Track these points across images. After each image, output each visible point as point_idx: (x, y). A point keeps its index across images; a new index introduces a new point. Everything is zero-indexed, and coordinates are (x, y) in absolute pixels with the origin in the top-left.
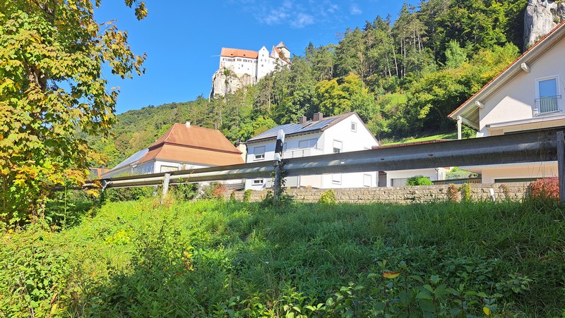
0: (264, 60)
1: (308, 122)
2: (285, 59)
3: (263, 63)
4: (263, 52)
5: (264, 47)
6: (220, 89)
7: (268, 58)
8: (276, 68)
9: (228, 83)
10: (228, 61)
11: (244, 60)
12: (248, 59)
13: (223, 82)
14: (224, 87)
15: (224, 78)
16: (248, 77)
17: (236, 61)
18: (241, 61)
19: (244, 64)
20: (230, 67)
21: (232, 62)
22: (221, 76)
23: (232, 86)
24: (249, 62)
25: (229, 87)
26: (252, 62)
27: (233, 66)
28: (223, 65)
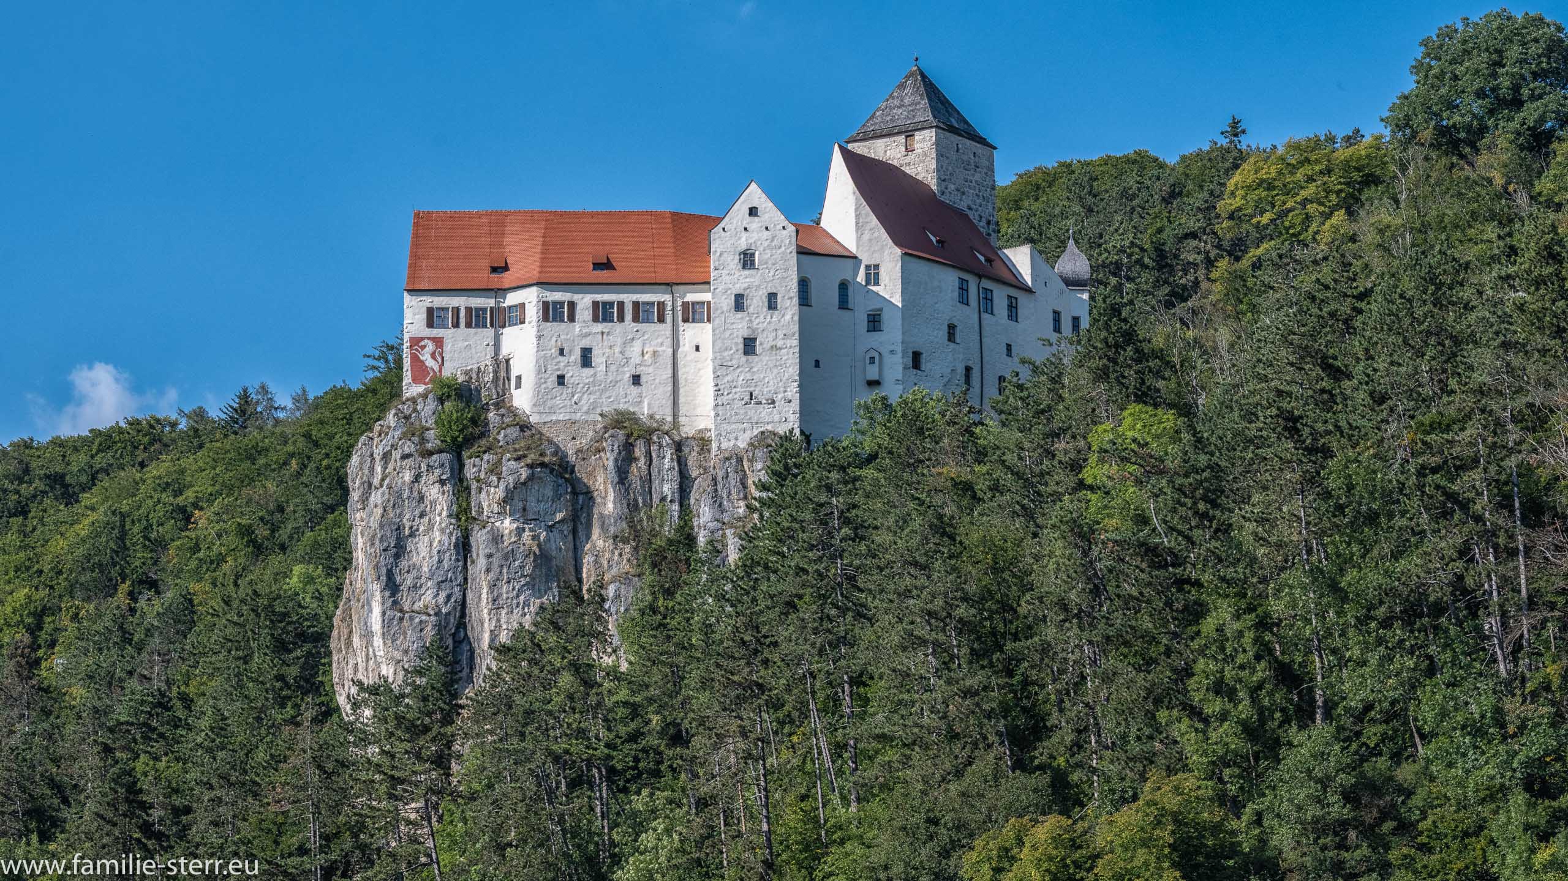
0: (757, 302)
3: (756, 319)
4: (753, 230)
5: (754, 194)
9: (480, 511)
10: (469, 325)
11: (595, 304)
12: (629, 298)
13: (439, 508)
14: (448, 554)
15: (444, 477)
16: (639, 451)
17: (534, 323)
18: (572, 318)
19: (600, 336)
20: (489, 377)
21: (504, 326)
22: (420, 467)
23: (513, 539)
24: (636, 319)
25: (488, 551)
26: (661, 319)
27: (508, 361)
28: (430, 363)
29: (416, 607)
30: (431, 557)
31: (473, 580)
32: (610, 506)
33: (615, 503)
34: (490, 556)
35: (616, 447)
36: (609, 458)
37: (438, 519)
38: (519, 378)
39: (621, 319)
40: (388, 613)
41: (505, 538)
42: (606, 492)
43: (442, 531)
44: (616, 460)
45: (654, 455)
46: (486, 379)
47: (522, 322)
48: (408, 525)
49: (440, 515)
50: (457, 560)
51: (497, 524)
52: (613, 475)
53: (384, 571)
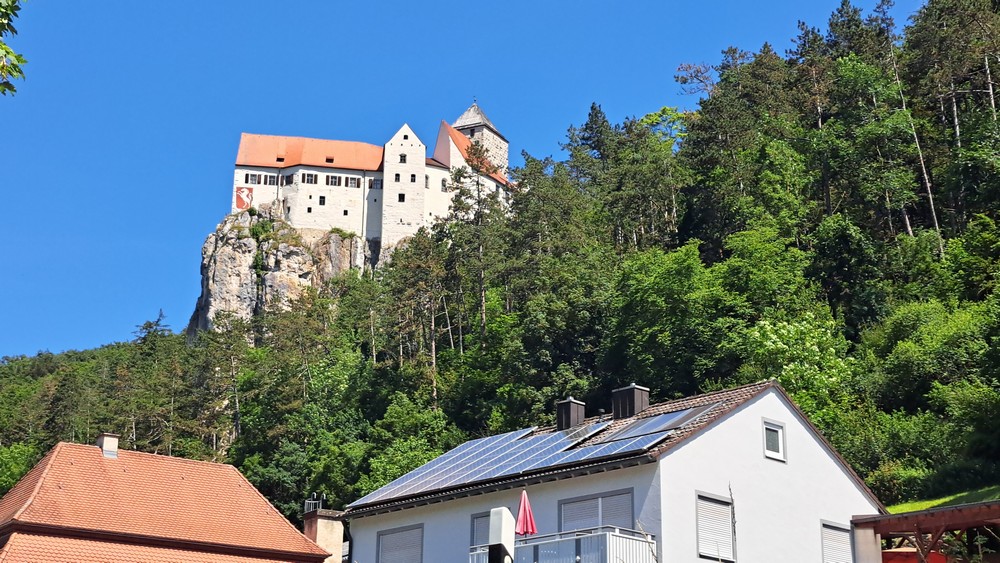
0: (405, 178)
1: (592, 426)
2: (490, 172)
3: (405, 186)
4: (405, 146)
5: (405, 129)
6: (232, 296)
7: (422, 170)
8: (458, 205)
9: (267, 267)
10: (265, 184)
11: (327, 177)
12: (343, 176)
13: (245, 264)
14: (249, 285)
15: (249, 249)
16: (345, 243)
17: (298, 183)
18: (316, 182)
19: (329, 192)
20: (274, 207)
21: (282, 185)
22: (238, 243)
23: (282, 279)
24: (347, 185)
26: (358, 186)
27: (284, 201)
28: (246, 200)
30: (240, 286)
32: (330, 268)
34: (270, 286)
35: (335, 241)
36: (332, 246)
39: (339, 184)
41: (278, 278)
43: (247, 274)
44: (335, 247)
45: (353, 246)
47: (292, 183)
49: (245, 267)
50: (253, 288)
51: (275, 272)
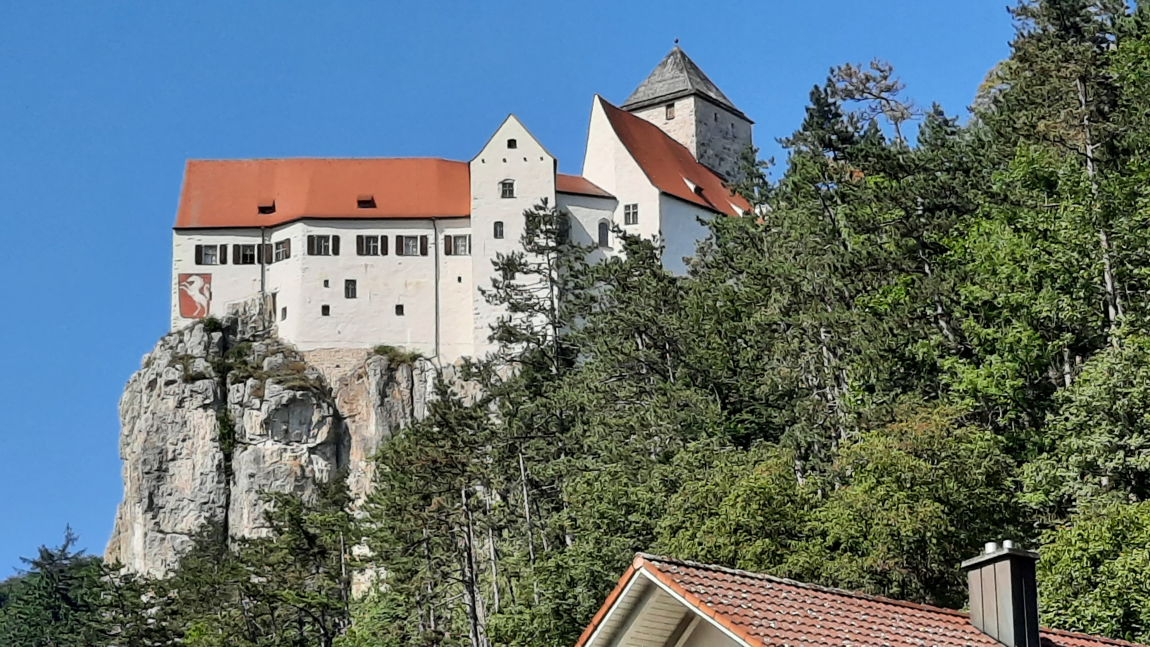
0: (515, 229)
4: (511, 162)
9: (243, 436)
10: (236, 262)
11: (359, 238)
12: (392, 233)
13: (202, 432)
14: (210, 476)
15: (207, 402)
16: (401, 375)
17: (300, 257)
18: (336, 252)
19: (363, 269)
20: (256, 311)
21: (270, 262)
22: (184, 392)
23: (274, 460)
24: (400, 251)
25: (250, 471)
26: (424, 252)
27: (274, 295)
28: (199, 299)
29: (178, 529)
30: (193, 480)
31: (234, 500)
32: (372, 428)
33: (377, 424)
34: (252, 476)
35: (378, 371)
36: (372, 383)
37: (201, 442)
38: (284, 310)
39: (385, 252)
40: (150, 534)
41: (267, 458)
42: (368, 413)
43: (205, 454)
44: (378, 384)
45: (416, 379)
46: (253, 312)
47: (288, 256)
48: (171, 448)
49: (204, 438)
50: (219, 482)
51: (260, 446)
52: (375, 398)
53: (146, 494)
